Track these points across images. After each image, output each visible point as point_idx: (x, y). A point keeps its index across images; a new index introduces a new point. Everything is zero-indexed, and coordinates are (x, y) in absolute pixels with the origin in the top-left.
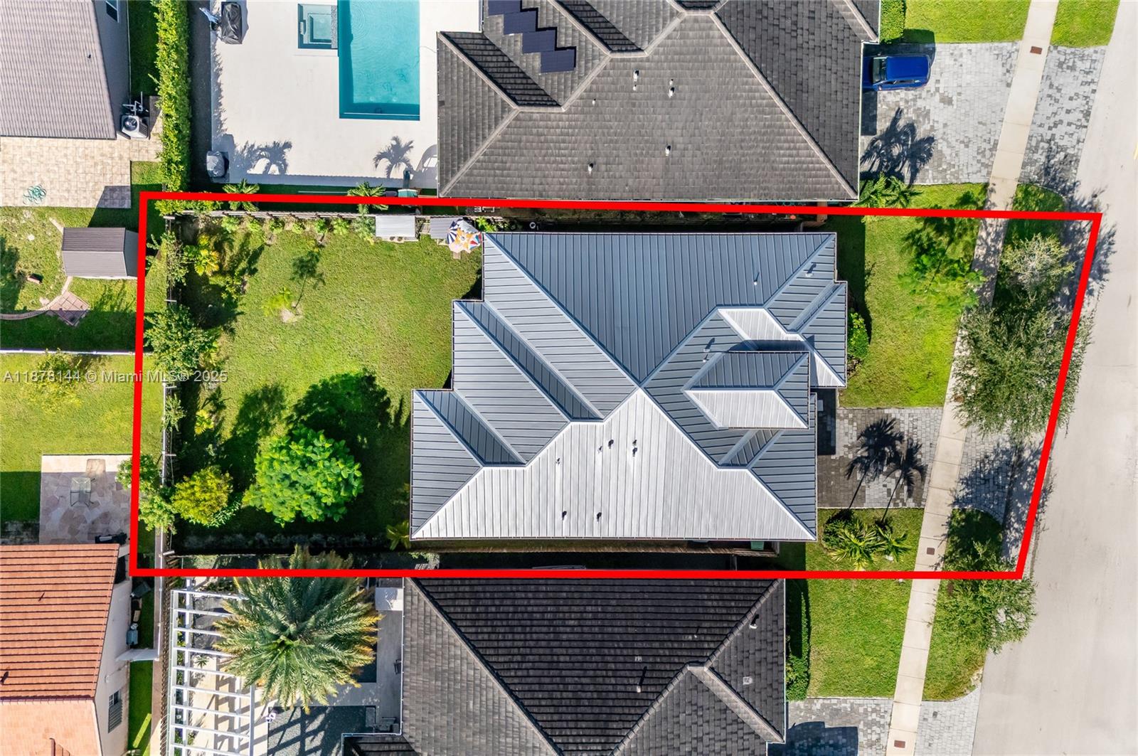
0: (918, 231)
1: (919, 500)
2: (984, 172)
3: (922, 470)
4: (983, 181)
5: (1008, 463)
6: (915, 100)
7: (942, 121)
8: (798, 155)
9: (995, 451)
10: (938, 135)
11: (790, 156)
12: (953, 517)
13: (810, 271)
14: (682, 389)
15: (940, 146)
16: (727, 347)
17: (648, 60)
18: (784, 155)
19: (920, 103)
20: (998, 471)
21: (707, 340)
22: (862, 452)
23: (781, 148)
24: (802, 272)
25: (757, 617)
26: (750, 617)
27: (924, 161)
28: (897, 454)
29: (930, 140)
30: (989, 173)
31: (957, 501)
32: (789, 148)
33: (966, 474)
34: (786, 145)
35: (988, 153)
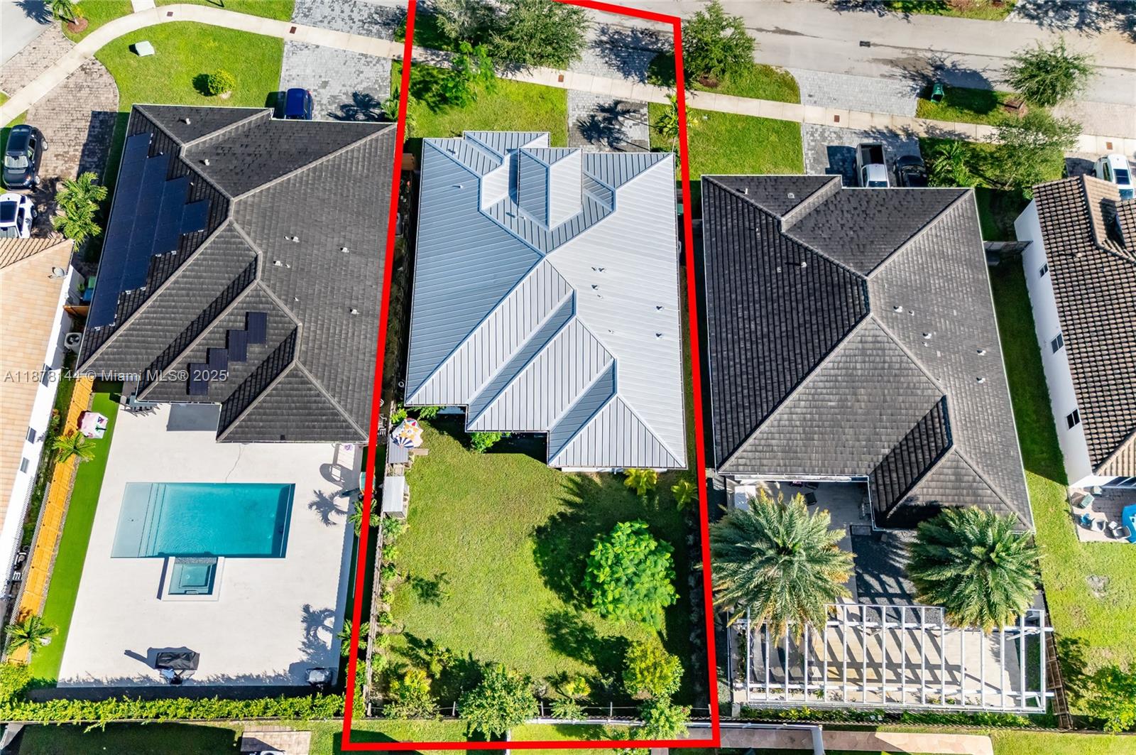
0: (428, 104)
1: (642, 105)
2: (383, 62)
3: (617, 103)
4: (390, 63)
5: (611, 50)
6: (321, 105)
7: (341, 88)
8: (358, 158)
9: (602, 57)
10: (351, 91)
11: (358, 163)
12: (654, 84)
13: (453, 152)
14: (549, 232)
15: (360, 89)
16: (514, 206)
17: (265, 253)
18: (357, 168)
19: (325, 101)
20: (617, 56)
21: (508, 217)
22: (605, 141)
23: (351, 169)
24: (454, 157)
25: (738, 190)
26: (738, 194)
27: (371, 99)
28: (605, 119)
29: (355, 95)
30: (384, 59)
31: (642, 81)
32: (352, 163)
33: (621, 75)
34: (348, 165)
35: (368, 60)
